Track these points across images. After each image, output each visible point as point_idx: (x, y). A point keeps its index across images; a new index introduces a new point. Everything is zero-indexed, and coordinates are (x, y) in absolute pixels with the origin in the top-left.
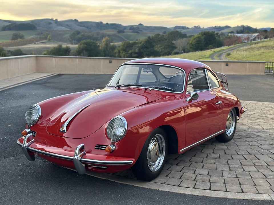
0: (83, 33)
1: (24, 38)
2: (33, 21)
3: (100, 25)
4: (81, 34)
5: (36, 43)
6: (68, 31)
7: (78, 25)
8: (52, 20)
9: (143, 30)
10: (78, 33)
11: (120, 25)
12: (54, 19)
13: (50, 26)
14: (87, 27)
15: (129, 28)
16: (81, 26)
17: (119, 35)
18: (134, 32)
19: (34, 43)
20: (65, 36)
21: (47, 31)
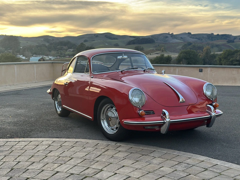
0: (193, 44)
1: (143, 50)
2: (152, 36)
3: (211, 37)
5: (152, 54)
6: (181, 43)
7: (191, 37)
8: (169, 34)
10: (190, 44)
11: (231, 35)
12: (171, 33)
13: (167, 39)
14: (199, 39)
16: (193, 38)
17: (229, 44)
19: (150, 54)
20: (178, 48)
21: (163, 44)
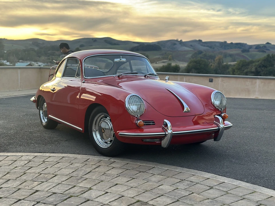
0: (205, 53)
2: (159, 43)
3: (224, 45)
4: (203, 54)
5: (157, 62)
6: (191, 51)
7: (202, 45)
8: (177, 41)
9: (270, 49)
10: (200, 52)
11: (246, 44)
12: (179, 40)
13: (175, 46)
14: (211, 47)
15: (255, 47)
16: (204, 46)
17: (244, 54)
18: (259, 51)
19: (155, 63)
20: (187, 56)
21: (171, 51)
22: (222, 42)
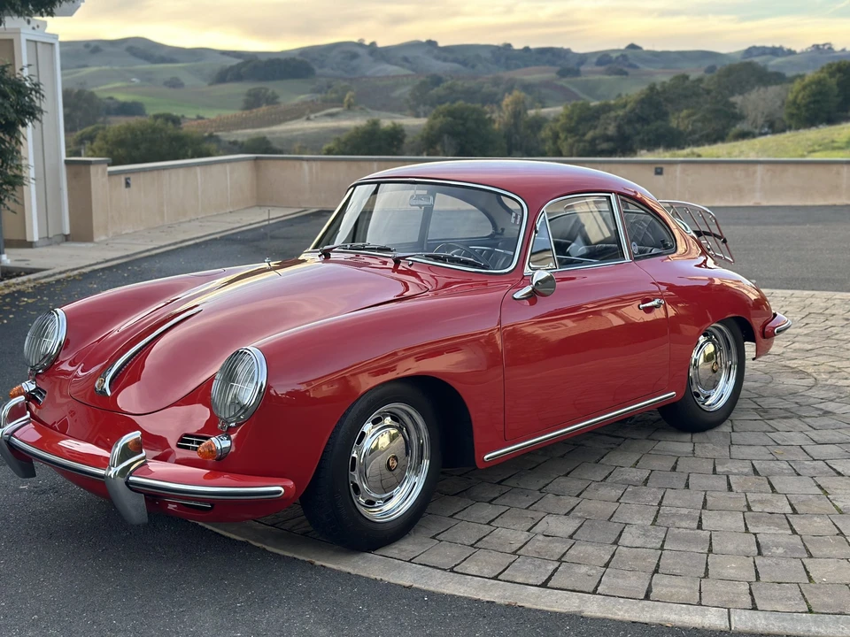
0: (449, 82)
1: (278, 103)
2: (304, 52)
3: (503, 55)
4: (445, 85)
5: (312, 116)
6: (407, 76)
7: (437, 58)
8: (360, 44)
9: (638, 64)
10: (437, 81)
11: (568, 51)
12: (367, 42)
13: (355, 63)
14: (464, 63)
15: (595, 60)
16: (445, 60)
17: (563, 82)
18: (610, 72)
19: (305, 118)
20: (397, 93)
21: (345, 79)
22: (498, 48)
